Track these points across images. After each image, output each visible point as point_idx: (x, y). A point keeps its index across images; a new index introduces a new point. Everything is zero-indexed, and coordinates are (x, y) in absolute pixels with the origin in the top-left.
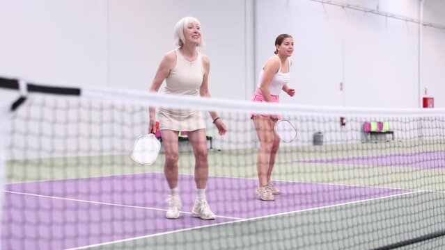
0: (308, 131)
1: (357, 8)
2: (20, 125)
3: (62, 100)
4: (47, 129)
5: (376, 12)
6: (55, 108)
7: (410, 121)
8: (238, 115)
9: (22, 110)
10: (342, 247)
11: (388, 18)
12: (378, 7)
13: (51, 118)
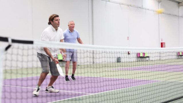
0: (115, 57)
1: (134, 6)
2: (9, 57)
3: (26, 46)
4: (20, 58)
5: (141, 8)
6: (23, 49)
7: (164, 53)
8: (99, 51)
9: (9, 50)
10: (137, 102)
11: (147, 10)
12: (142, 6)
13: (21, 54)
